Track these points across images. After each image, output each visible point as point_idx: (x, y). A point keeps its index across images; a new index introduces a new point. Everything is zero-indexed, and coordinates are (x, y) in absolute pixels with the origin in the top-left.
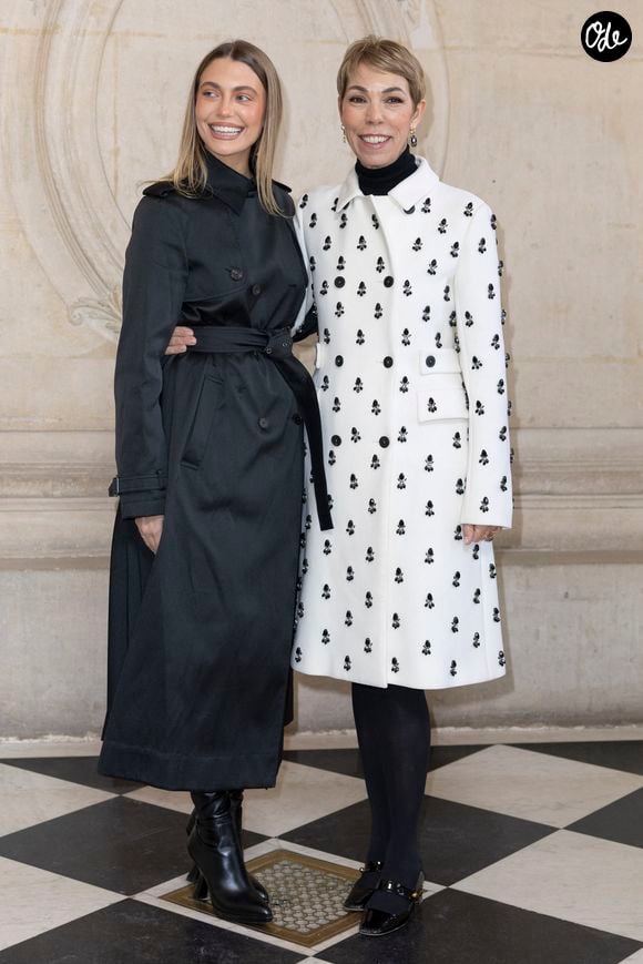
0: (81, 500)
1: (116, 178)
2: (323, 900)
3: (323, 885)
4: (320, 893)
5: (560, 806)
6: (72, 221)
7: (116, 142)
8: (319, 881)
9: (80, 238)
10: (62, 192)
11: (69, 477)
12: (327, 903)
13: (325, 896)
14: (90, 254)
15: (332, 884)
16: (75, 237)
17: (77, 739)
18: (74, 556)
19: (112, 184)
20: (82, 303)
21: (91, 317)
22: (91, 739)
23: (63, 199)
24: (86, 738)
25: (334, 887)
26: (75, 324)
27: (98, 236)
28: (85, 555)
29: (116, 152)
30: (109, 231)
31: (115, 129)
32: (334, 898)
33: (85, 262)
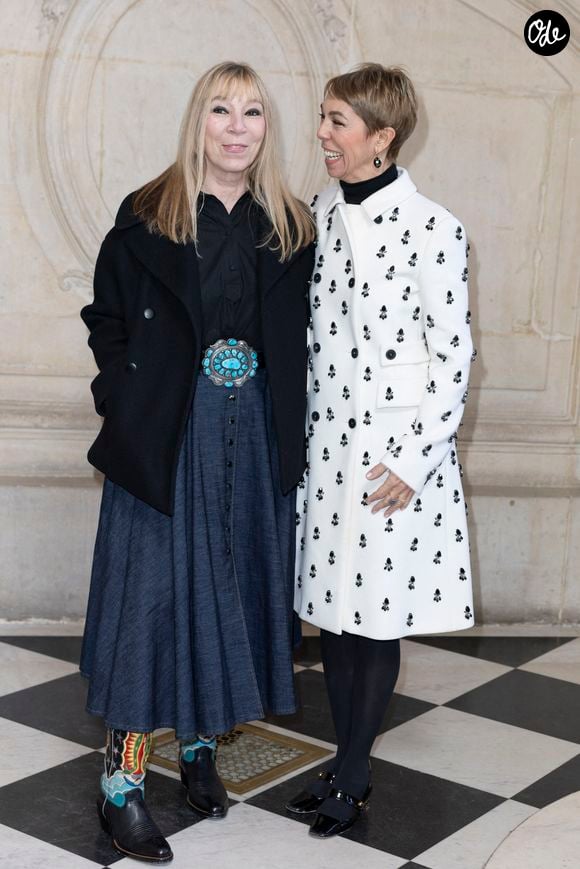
0: (65, 431)
1: (101, 175)
2: (251, 757)
3: (250, 745)
4: (249, 751)
5: (439, 688)
6: (65, 208)
7: (102, 145)
8: (248, 742)
9: (71, 221)
10: (57, 183)
11: (55, 413)
12: (254, 759)
13: (253, 753)
14: (78, 235)
15: (258, 744)
16: (67, 221)
17: (54, 622)
18: (57, 476)
19: (98, 179)
20: (71, 273)
21: (77, 285)
22: (66, 623)
23: (58, 189)
24: (61, 622)
25: (260, 747)
26: (63, 290)
27: (86, 221)
28: (65, 475)
29: (102, 154)
30: (94, 217)
31: (102, 136)
32: (260, 756)
33: (74, 241)
